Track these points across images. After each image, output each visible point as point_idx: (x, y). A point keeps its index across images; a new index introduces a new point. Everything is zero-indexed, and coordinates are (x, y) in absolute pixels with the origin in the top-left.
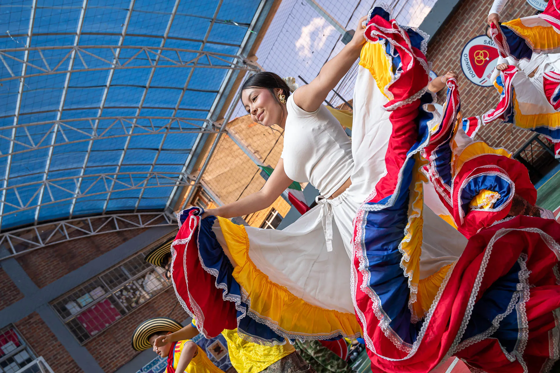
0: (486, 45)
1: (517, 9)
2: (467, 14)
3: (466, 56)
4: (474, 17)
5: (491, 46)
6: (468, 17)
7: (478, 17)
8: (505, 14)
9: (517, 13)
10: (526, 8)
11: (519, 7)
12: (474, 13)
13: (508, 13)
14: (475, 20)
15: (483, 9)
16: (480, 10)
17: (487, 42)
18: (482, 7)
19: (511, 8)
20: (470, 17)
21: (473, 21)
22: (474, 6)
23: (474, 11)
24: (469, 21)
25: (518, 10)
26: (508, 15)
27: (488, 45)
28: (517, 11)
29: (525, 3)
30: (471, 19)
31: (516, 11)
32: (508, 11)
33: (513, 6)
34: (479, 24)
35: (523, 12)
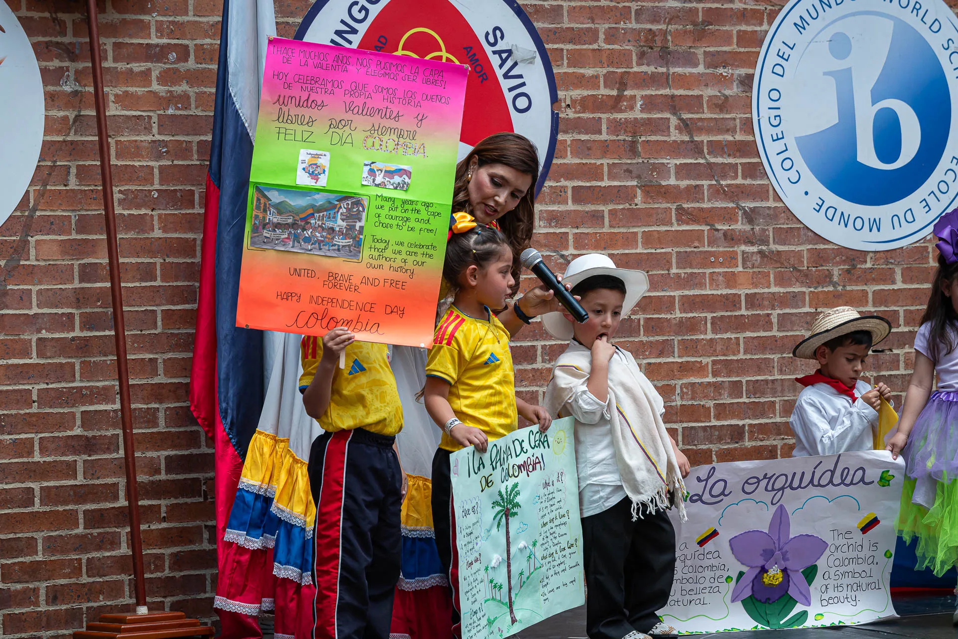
0: (488, 50)
1: (701, 57)
5: (499, 73)
8: (654, 27)
9: (688, 70)
10: (728, 92)
11: (715, 61)
13: (665, 33)
17: (501, 46)
19: (690, 27)
25: (701, 69)
26: (658, 39)
27: (495, 61)
28: (696, 65)
29: (743, 71)
31: (691, 61)
32: (672, 28)
33: (700, 35)
35: (709, 92)
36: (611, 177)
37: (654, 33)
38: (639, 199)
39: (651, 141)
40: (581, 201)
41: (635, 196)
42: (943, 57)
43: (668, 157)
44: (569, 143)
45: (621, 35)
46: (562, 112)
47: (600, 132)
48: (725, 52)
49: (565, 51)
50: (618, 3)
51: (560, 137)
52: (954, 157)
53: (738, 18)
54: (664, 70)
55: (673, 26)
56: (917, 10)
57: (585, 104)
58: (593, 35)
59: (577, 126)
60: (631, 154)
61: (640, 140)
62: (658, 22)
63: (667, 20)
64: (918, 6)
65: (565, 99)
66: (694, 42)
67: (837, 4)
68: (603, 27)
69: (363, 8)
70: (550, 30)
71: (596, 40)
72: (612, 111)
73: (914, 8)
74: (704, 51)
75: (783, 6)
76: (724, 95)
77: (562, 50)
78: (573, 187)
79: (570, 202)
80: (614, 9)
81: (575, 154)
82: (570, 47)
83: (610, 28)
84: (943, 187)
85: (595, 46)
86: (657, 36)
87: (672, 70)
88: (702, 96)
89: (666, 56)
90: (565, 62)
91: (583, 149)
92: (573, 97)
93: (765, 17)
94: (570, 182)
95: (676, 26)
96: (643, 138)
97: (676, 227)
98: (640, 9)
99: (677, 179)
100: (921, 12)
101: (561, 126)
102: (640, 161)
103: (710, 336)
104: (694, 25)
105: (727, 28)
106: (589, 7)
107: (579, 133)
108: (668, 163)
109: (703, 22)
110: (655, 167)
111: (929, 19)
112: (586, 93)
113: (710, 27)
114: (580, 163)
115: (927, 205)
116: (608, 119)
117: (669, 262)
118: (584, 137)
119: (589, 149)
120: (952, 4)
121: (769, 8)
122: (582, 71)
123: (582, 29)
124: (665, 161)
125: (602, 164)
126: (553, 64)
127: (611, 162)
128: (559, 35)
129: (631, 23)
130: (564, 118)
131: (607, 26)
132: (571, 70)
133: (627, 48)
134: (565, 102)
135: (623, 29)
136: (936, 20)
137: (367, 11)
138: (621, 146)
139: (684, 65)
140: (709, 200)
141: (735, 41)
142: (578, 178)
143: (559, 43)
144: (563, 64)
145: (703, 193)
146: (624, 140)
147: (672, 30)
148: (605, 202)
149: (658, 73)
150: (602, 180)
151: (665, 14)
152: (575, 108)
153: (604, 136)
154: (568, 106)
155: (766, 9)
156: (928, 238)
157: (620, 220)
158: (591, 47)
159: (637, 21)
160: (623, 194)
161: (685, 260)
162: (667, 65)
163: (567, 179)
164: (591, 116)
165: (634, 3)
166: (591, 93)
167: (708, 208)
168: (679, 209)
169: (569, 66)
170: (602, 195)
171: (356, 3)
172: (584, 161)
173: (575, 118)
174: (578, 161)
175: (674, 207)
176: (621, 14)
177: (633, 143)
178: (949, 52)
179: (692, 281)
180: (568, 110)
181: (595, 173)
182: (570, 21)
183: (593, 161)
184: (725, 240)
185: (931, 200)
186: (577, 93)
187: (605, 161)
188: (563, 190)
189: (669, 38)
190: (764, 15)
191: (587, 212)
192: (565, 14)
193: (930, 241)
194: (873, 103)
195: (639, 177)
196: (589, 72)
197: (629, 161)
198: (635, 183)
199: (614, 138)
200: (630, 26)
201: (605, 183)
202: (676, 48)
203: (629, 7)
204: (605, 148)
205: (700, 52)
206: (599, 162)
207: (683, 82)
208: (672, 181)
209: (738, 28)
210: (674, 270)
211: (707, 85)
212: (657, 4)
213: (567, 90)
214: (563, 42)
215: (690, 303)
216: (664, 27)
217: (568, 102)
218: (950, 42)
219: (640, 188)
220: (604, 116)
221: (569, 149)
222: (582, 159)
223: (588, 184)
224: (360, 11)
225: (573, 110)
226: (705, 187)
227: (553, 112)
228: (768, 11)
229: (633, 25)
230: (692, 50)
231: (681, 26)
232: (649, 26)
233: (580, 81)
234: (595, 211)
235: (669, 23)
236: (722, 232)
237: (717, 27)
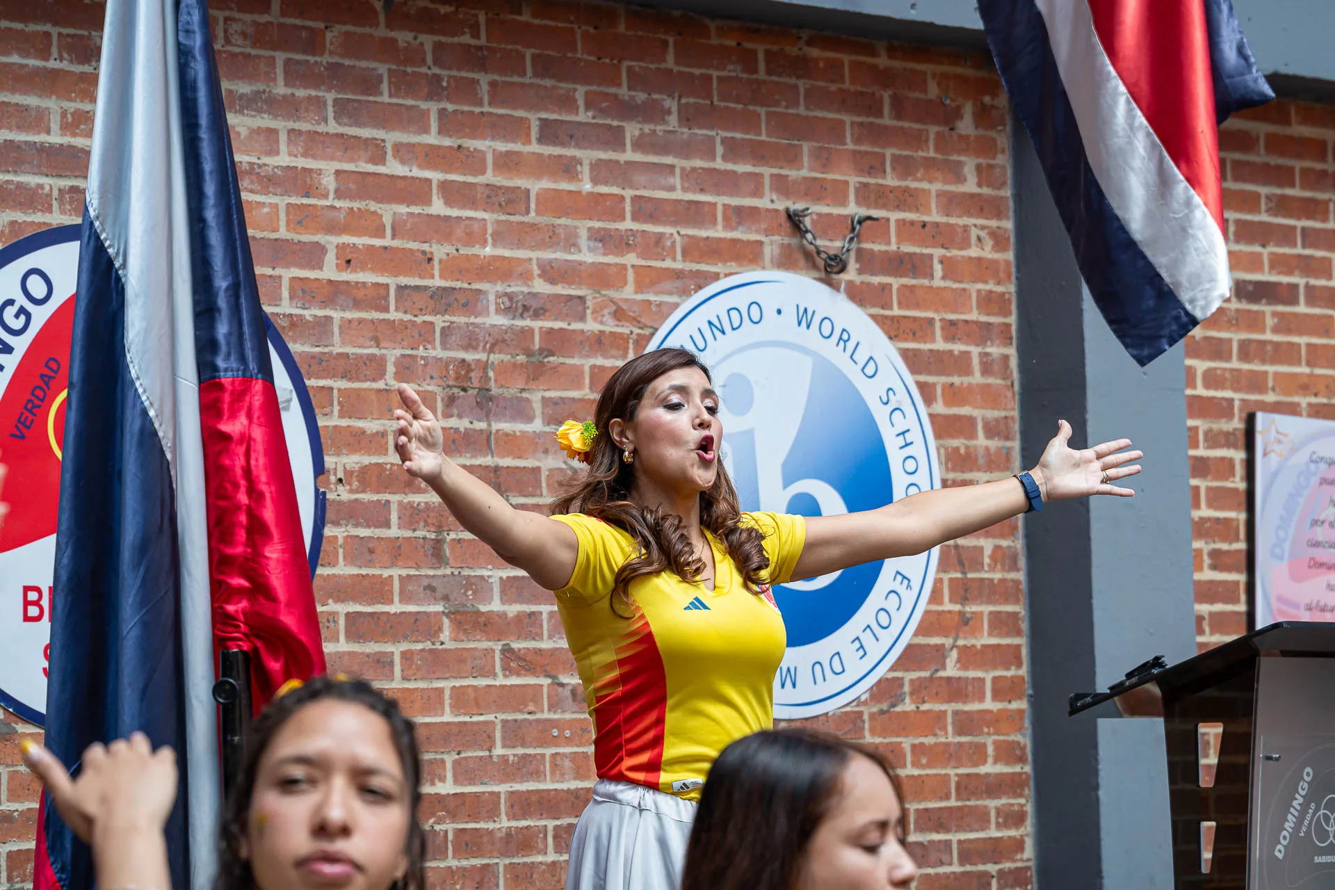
1: (537, 407)
2: (294, 74)
3: (37, 287)
4: (313, 143)
6: (281, 89)
7: (327, 169)
8: (470, 356)
9: (518, 427)
11: (558, 412)
12: (332, 127)
13: (485, 366)
14: (301, 163)
15: (394, 167)
16: (377, 152)
18: (404, 152)
19: (521, 358)
20: (289, 107)
21: (283, 159)
22: (369, 84)
23: (343, 110)
24: (266, 121)
25: (537, 425)
26: (475, 376)
28: (530, 419)
30: (281, 125)
31: (521, 411)
32: (495, 358)
33: (536, 371)
34: (301, 217)
35: (550, 462)
36: (406, 597)
37: (469, 365)
38: (446, 635)
39: (464, 540)
40: (360, 637)
41: (440, 629)
42: (880, 415)
43: (490, 567)
44: (341, 541)
45: (420, 368)
46: (331, 490)
47: (387, 524)
48: (573, 399)
49: (335, 391)
50: (416, 316)
51: (328, 531)
52: (898, 573)
53: (591, 346)
54: (482, 425)
55: (497, 356)
56: (845, 341)
57: (366, 478)
58: (376, 367)
59: (353, 513)
60: (434, 561)
61: (448, 538)
62: (475, 348)
63: (488, 346)
64: (845, 336)
65: (336, 469)
66: (527, 383)
67: (733, 329)
68: (392, 354)
69: (22, 310)
70: (313, 357)
71: (381, 374)
72: (407, 490)
73: (841, 338)
74: (543, 398)
75: (656, 330)
76: (572, 468)
77: (331, 389)
78: (348, 614)
79: (342, 637)
80: (410, 327)
81: (351, 559)
82: (343, 384)
83: (403, 356)
84: (884, 620)
85: (380, 385)
86: (472, 370)
87: (496, 426)
88: (538, 469)
89: (485, 403)
90: (336, 408)
91: (363, 551)
92: (348, 468)
93: (631, 346)
94: (343, 605)
95: (502, 356)
96: (453, 535)
97: (500, 681)
98: (449, 327)
99: (503, 602)
100: (851, 346)
101: (330, 514)
102: (448, 571)
103: (551, 857)
104: (528, 356)
105: (575, 361)
106: (372, 321)
107: (356, 525)
108: (489, 577)
109: (541, 350)
110: (470, 583)
111: (861, 357)
112: (367, 460)
113: (551, 359)
114: (358, 575)
115: (862, 647)
116: (400, 503)
117: (491, 738)
118: (364, 532)
119: (371, 551)
120: (893, 333)
121: (637, 331)
122: (360, 424)
123: (361, 356)
124: (485, 573)
125: (391, 577)
126: (317, 411)
127: (404, 572)
128: (327, 365)
129: (434, 348)
130: (334, 501)
131: (398, 352)
132: (344, 423)
133: (430, 388)
134: (335, 474)
135: (422, 358)
136: (871, 358)
137: (28, 316)
138: (419, 547)
139: (513, 419)
140: (550, 637)
141: (587, 381)
142: (354, 599)
143: (326, 378)
144: (332, 412)
145: (541, 625)
146: (424, 538)
147: (496, 363)
148: (396, 639)
149: (475, 431)
150: (391, 602)
151: (484, 337)
152: (350, 484)
153: (394, 532)
154: (340, 480)
155: (632, 333)
156: (863, 698)
157: (418, 669)
158: (375, 385)
159: (444, 346)
160: (421, 626)
161: (514, 733)
162: (487, 417)
163: (338, 600)
164: (375, 497)
165: (438, 316)
166: (375, 459)
167: (549, 650)
168: (507, 651)
169: (341, 416)
170: (391, 627)
171: (10, 302)
172: (364, 571)
173: (350, 502)
174: (354, 571)
175: (498, 647)
176: (420, 335)
177: (438, 543)
178: (890, 407)
179: (526, 767)
180: (340, 487)
181: (380, 591)
182: (343, 343)
183: (377, 572)
184: (574, 700)
185: (867, 638)
186: (354, 460)
187: (396, 572)
188: (331, 618)
189: (491, 374)
190: (628, 342)
191: (368, 655)
192: (336, 330)
193: (865, 703)
194: (787, 484)
195: (446, 598)
196: (371, 426)
197: (431, 572)
198: (439, 608)
199: (409, 534)
200: (432, 353)
201: (395, 608)
202: (500, 391)
203: (432, 323)
204: (397, 551)
205: (536, 398)
206: (386, 573)
207: (511, 444)
208: (495, 605)
209: (592, 361)
210: (499, 751)
211: (546, 451)
212: (472, 319)
213: (338, 455)
214: (333, 376)
215: (523, 805)
216: (482, 356)
217: (340, 475)
218: (891, 392)
219: (447, 615)
220: (394, 498)
221: (341, 551)
222: (360, 567)
223: (369, 609)
224: (17, 316)
225: (348, 487)
226: (545, 616)
227: (317, 490)
228: (634, 336)
229: (437, 352)
230: (525, 395)
231: (509, 356)
232: (461, 355)
233: (358, 441)
234: (380, 653)
235: (491, 351)
236: (570, 688)
237: (562, 360)
